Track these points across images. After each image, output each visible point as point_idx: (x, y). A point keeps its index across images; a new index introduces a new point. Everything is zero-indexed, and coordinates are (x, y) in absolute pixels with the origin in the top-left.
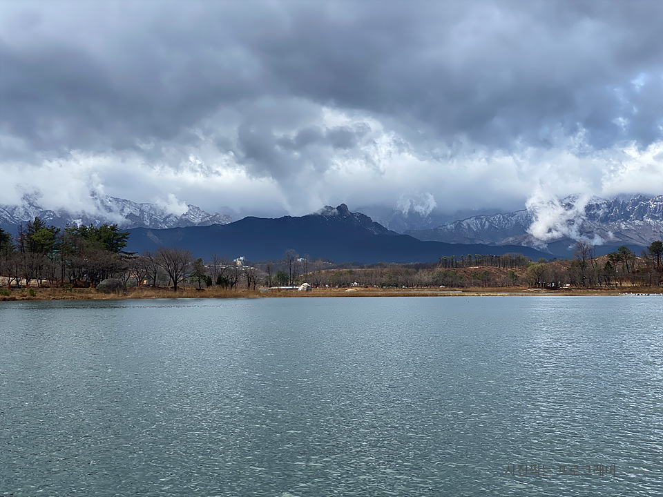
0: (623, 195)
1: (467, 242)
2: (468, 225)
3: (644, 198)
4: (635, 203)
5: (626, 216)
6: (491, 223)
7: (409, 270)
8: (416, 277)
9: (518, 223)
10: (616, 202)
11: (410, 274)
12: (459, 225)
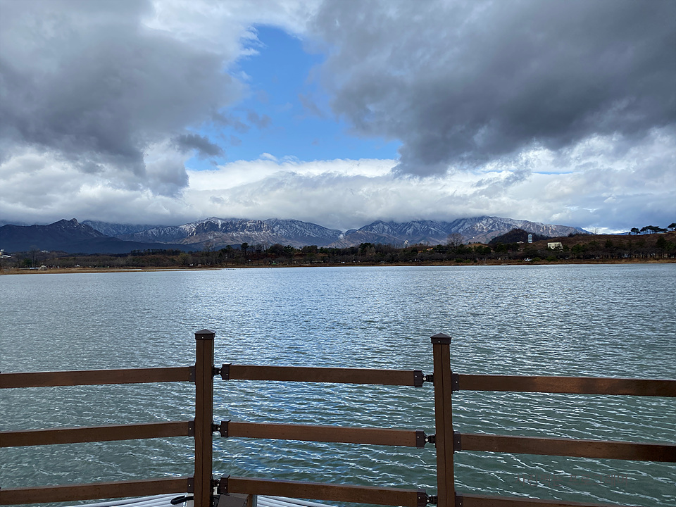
0: (235, 219)
1: (150, 242)
2: (152, 232)
3: (246, 221)
4: (240, 224)
5: (236, 230)
6: (165, 232)
7: (112, 257)
8: (116, 262)
9: (180, 232)
10: (231, 223)
11: (112, 260)
12: (146, 233)
